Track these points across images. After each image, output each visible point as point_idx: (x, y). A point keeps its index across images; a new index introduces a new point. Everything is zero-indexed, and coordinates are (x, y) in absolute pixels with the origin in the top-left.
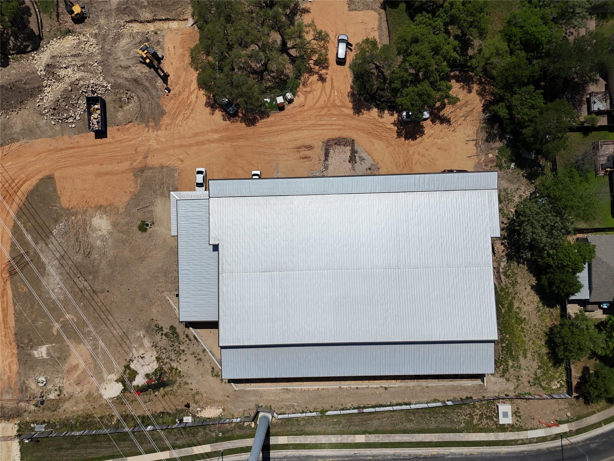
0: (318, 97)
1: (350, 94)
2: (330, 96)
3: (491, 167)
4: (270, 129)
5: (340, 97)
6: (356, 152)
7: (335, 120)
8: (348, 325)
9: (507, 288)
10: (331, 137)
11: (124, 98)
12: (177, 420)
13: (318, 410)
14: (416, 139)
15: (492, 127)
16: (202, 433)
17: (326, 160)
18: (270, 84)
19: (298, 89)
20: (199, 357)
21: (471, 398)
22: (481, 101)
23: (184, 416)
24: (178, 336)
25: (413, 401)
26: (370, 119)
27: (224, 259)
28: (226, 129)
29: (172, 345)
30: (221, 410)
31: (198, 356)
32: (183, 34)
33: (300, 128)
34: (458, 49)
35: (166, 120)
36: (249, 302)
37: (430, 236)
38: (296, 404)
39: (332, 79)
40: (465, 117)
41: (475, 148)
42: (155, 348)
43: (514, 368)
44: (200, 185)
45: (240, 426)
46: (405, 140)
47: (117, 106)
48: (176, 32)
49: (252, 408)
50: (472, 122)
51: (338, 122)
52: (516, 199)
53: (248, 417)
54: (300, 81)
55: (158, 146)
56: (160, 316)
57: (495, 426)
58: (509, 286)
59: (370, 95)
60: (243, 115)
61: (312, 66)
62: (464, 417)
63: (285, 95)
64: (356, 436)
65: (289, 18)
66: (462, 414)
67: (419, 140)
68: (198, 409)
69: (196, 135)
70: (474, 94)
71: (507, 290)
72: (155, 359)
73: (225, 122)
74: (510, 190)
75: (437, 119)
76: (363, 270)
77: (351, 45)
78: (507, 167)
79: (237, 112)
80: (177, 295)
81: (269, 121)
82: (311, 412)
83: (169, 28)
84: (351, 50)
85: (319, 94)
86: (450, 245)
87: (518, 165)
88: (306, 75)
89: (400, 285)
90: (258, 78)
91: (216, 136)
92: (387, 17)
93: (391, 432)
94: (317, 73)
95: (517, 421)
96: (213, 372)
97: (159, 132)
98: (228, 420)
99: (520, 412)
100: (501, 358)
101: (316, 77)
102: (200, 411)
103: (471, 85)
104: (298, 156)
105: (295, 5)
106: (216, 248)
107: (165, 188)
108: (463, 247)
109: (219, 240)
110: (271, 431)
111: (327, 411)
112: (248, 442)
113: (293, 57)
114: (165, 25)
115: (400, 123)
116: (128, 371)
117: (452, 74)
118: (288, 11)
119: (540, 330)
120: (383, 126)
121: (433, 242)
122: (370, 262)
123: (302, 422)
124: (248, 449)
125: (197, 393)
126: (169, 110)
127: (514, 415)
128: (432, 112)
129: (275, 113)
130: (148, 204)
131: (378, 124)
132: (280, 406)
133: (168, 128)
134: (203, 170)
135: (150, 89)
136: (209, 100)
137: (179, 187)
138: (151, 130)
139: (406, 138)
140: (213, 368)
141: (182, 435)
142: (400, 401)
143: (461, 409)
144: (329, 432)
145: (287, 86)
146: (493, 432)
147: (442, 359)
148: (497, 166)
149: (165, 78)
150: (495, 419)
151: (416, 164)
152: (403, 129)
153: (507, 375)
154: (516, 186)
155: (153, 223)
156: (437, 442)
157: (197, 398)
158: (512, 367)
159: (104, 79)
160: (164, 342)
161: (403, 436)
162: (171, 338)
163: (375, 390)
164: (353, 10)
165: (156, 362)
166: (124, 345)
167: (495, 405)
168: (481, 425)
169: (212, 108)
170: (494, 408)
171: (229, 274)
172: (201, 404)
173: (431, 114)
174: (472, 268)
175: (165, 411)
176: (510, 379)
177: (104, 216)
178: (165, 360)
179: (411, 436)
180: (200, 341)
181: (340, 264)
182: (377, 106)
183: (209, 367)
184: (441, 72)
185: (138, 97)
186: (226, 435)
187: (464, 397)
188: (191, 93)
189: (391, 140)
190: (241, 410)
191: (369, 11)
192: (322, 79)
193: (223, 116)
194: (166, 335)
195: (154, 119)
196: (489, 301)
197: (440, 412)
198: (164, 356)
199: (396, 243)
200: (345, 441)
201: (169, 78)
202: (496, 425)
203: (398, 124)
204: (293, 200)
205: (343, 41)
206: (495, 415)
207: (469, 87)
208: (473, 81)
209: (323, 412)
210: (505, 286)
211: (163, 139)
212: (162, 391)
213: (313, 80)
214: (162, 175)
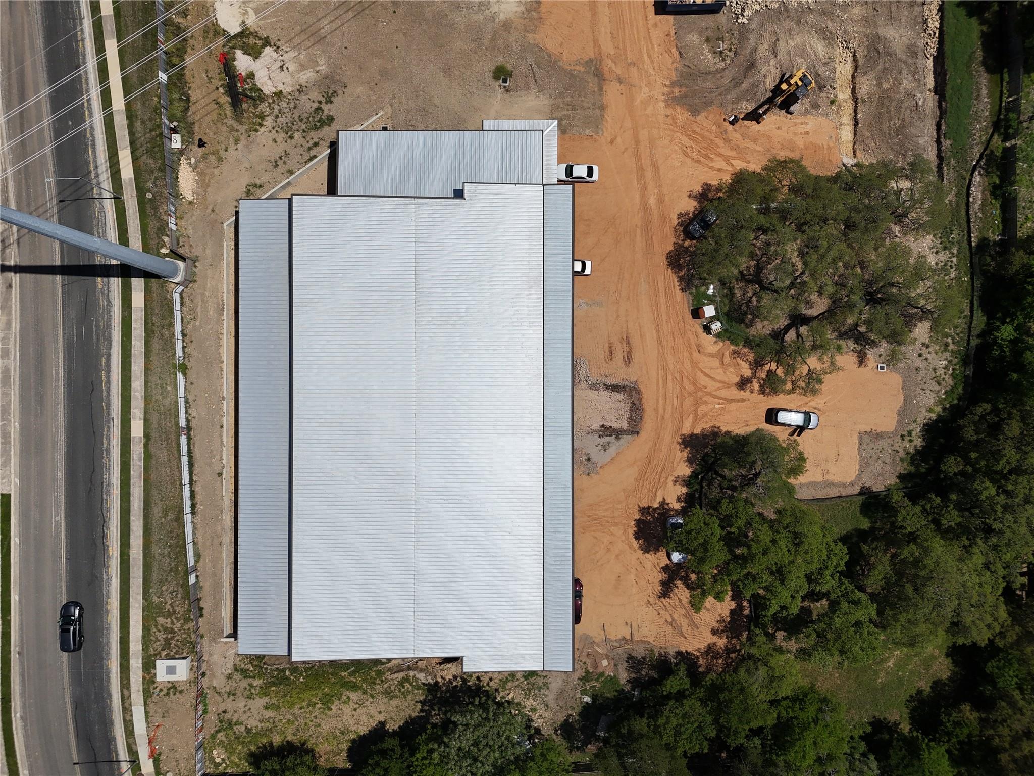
0: (712, 376)
1: (716, 430)
2: (715, 397)
3: (585, 663)
4: (662, 294)
5: (711, 414)
6: (617, 438)
7: (673, 404)
8: (322, 412)
9: (382, 681)
10: (645, 396)
11: (723, 46)
12: (175, 124)
13: (187, 360)
14: (636, 538)
15: (653, 667)
16: (153, 166)
17: (607, 387)
18: (738, 295)
19: (728, 342)
20: (280, 163)
21: (201, 616)
22: (698, 650)
23: (182, 136)
24: (316, 128)
25: (198, 519)
26: (673, 463)
27: (438, 207)
28: (664, 219)
29: (302, 119)
30: (190, 198)
31: (282, 161)
32: (829, 148)
33: (661, 344)
34: (785, 613)
35: (682, 115)
36: (365, 247)
37: (468, 555)
38: (198, 323)
39: (743, 400)
40: (672, 623)
41: (619, 637)
42: (298, 90)
43: (248, 688)
44: (569, 172)
45: (163, 228)
46: (635, 520)
47: (710, 33)
48: (834, 137)
49: (193, 250)
50: (663, 634)
51: (669, 409)
52: (529, 703)
53: (178, 243)
54: (741, 347)
55: (638, 102)
56: (350, 99)
57: (152, 653)
58: (386, 686)
59: (713, 463)
60: (687, 248)
61: (767, 367)
62: (169, 602)
63: (718, 320)
64: (142, 422)
65: (850, 331)
66: (175, 599)
67: (635, 544)
68: (193, 160)
69: (656, 167)
70: (710, 639)
71: (378, 681)
72: (279, 89)
73: (676, 216)
74: (546, 693)
75: (669, 576)
76: (414, 440)
77: (799, 435)
78: (585, 689)
79: (692, 238)
80: (385, 129)
81: (675, 292)
82: (184, 348)
83: (841, 125)
84: (792, 434)
85: (718, 378)
86: (452, 588)
87: (586, 708)
88: (751, 357)
89: (388, 502)
90: (750, 275)
91: (652, 201)
92: (847, 496)
93: (146, 481)
94: (754, 375)
95: (161, 690)
96: (255, 186)
97: (662, 104)
98: (173, 209)
99: (175, 694)
100: (265, 666)
101: (747, 373)
102: (190, 163)
103: (724, 635)
104: (615, 339)
105: (873, 341)
106: (459, 194)
107: (565, 112)
108: (448, 609)
109: (471, 199)
110: (153, 280)
111: (185, 375)
112: (136, 242)
113: (784, 336)
114: (846, 118)
115: (664, 511)
116: (259, 43)
117: (745, 604)
118: (863, 329)
119: (311, 733)
120: (660, 485)
121: (458, 559)
122: (427, 452)
123: (167, 333)
124: (124, 239)
125: (220, 159)
126: (700, 122)
127: (170, 685)
128: (682, 568)
129: (688, 303)
130: (540, 82)
131: (664, 475)
132: (195, 296)
133: (669, 120)
134: (595, 177)
135: (737, 91)
136: (715, 191)
137: (566, 137)
138: (666, 90)
139: (639, 522)
140: (261, 186)
141: (151, 131)
142: (198, 498)
143: (182, 597)
144: (150, 378)
145: (734, 323)
146: (143, 650)
147: (262, 568)
148: (587, 672)
149: (754, 116)
150: (164, 653)
151: (596, 538)
152: (653, 517)
153: (237, 676)
154: (552, 704)
155: (507, 91)
156: (129, 556)
157: (213, 158)
158: (251, 685)
159: (757, 11)
160: (307, 104)
161: (140, 501)
162: (313, 117)
163: (218, 457)
164: (860, 439)
165: (274, 90)
166: (303, 37)
167: (188, 654)
168: (155, 630)
169: (701, 195)
170: (182, 653)
171: (413, 215)
172: (202, 165)
173: (679, 565)
174: (413, 622)
175: (190, 104)
176: (230, 681)
177: (523, 8)
178: (276, 107)
179: (140, 513)
180: (307, 166)
181: (425, 404)
182: (694, 475)
183: (264, 179)
184: (744, 583)
185: (724, 69)
186: (148, 206)
187: (202, 604)
188: (727, 160)
189: (636, 497)
190: (190, 232)
191: (858, 467)
192: (743, 383)
193: (687, 214)
194: (319, 109)
195: (686, 96)
196: (357, 649)
197: (178, 562)
198: (284, 104)
199: (458, 497)
200: (133, 403)
201: (754, 122)
202: (155, 655)
203: (664, 508)
204: (535, 326)
205: (807, 420)
206: (172, 654)
207: (722, 631)
208: (732, 638)
209: (184, 368)
210: (386, 679)
211: (649, 110)
212: (225, 99)
213: (743, 368)
214: (589, 108)
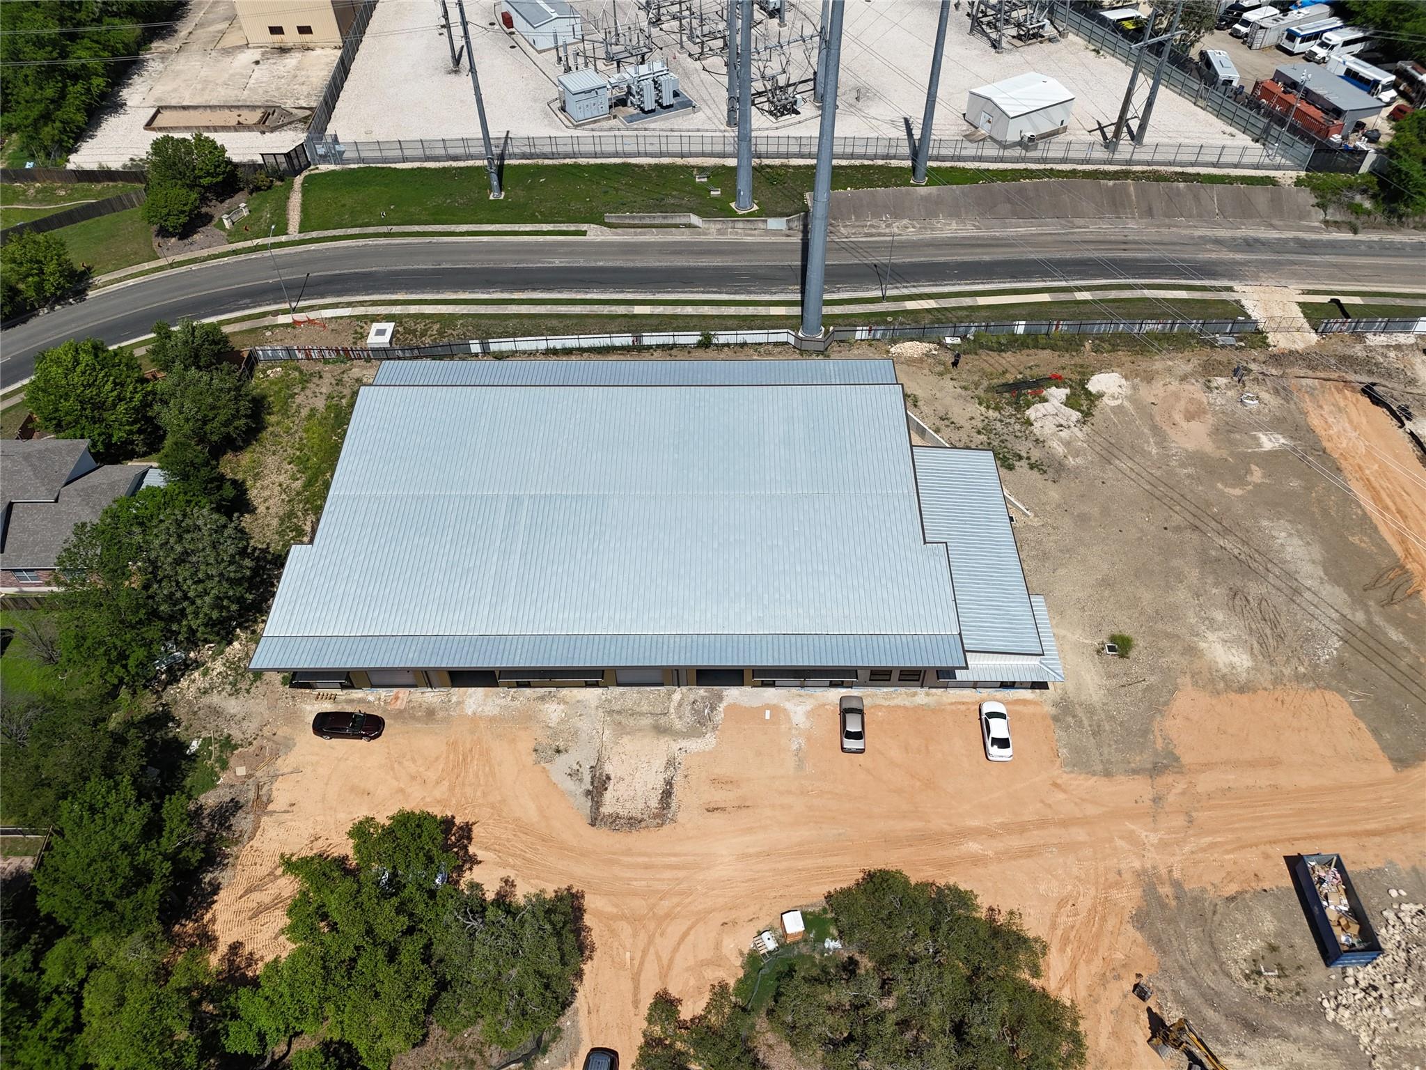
0: (681, 948)
1: (587, 953)
2: (645, 952)
4: (820, 862)
5: (616, 944)
7: (636, 880)
10: (652, 835)
11: (1272, 977)
12: (972, 339)
15: (210, 839)
16: (923, 322)
17: (669, 783)
18: (827, 997)
19: (741, 974)
20: (946, 422)
22: (213, 920)
26: (538, 877)
29: (1004, 443)
30: (893, 351)
31: (949, 424)
35: (1128, 898)
39: (636, 1003)
41: (275, 793)
42: (1038, 439)
44: (995, 715)
46: (453, 817)
47: (1286, 952)
49: (836, 354)
50: (259, 861)
51: (629, 874)
54: (733, 999)
55: (1130, 826)
56: (1040, 486)
57: (403, 321)
62: (454, 332)
63: (779, 944)
64: (649, 313)
66: (456, 337)
68: (936, 353)
69: (1030, 852)
72: (1035, 424)
74: (224, 693)
78: (210, 744)
80: (1011, 519)
81: (824, 883)
82: (728, 345)
85: (679, 958)
87: (183, 746)
88: (715, 1019)
91: (973, 847)
94: (683, 1025)
95: (362, 327)
96: (916, 401)
97: (1137, 864)
99: (354, 338)
102: (931, 350)
103: (224, 966)
104: (745, 788)
107: (1086, 723)
109: (926, 551)
110: (798, 321)
115: (460, 859)
116: (1084, 408)
120: (506, 858)
125: (941, 375)
126: (1123, 930)
127: (365, 334)
129: (807, 906)
130: (1123, 691)
131: (519, 862)
133: (1112, 877)
135: (1198, 1001)
138: (1163, 871)
139: (449, 822)
140: (916, 406)
144: (696, 318)
146: (409, 314)
150: (400, 329)
151: (437, 759)
152: (454, 845)
153: (357, 387)
154: (206, 700)
155: (1098, 652)
156: (511, 305)
157: (941, 368)
160: (1023, 447)
161: (566, 311)
162: (1009, 454)
165: (1032, 419)
168: (427, 323)
170: (396, 342)
172: (931, 360)
175: (997, 352)
176: (353, 380)
177: (1225, 670)
178: (1012, 421)
183: (925, 408)
185: (1228, 975)
186: (879, 320)
188: (1068, 978)
189: (490, 819)
190: (856, 352)
194: (1020, 458)
195: (1163, 906)
198: (1017, 427)
200: (669, 307)
202: (400, 323)
203: (465, 861)
206: (398, 334)
209: (705, 344)
211: (1121, 844)
212: (1010, 378)
213: (695, 1002)
214: (1101, 755)
